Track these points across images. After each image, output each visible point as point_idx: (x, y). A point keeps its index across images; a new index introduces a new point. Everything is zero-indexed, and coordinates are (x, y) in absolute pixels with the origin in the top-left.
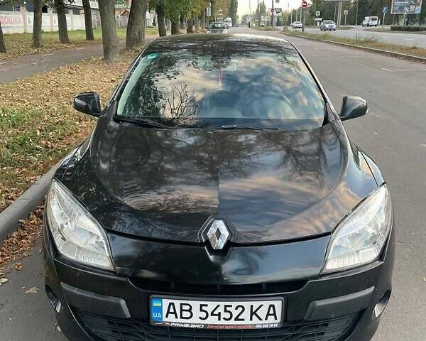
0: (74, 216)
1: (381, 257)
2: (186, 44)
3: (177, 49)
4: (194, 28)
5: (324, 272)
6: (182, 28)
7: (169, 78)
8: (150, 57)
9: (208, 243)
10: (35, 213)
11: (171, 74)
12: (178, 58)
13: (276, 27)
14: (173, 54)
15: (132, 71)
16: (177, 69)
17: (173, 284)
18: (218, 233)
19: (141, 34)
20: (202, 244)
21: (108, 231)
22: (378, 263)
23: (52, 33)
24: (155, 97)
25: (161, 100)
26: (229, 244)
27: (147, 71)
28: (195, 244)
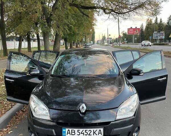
0: (38, 105)
1: (134, 115)
2: (75, 52)
3: (72, 53)
4: (78, 46)
5: (116, 119)
6: (74, 46)
7: (69, 63)
8: (62, 56)
9: (80, 111)
10: (21, 110)
11: (69, 61)
12: (72, 56)
13: (110, 45)
14: (70, 55)
15: (57, 61)
16: (71, 60)
17: (69, 124)
18: (83, 107)
19: (59, 48)
20: (78, 111)
21: (49, 108)
22: (134, 117)
23: (25, 48)
24: (64, 69)
25: (66, 70)
26: (86, 111)
27: (61, 61)
28: (76, 111)
